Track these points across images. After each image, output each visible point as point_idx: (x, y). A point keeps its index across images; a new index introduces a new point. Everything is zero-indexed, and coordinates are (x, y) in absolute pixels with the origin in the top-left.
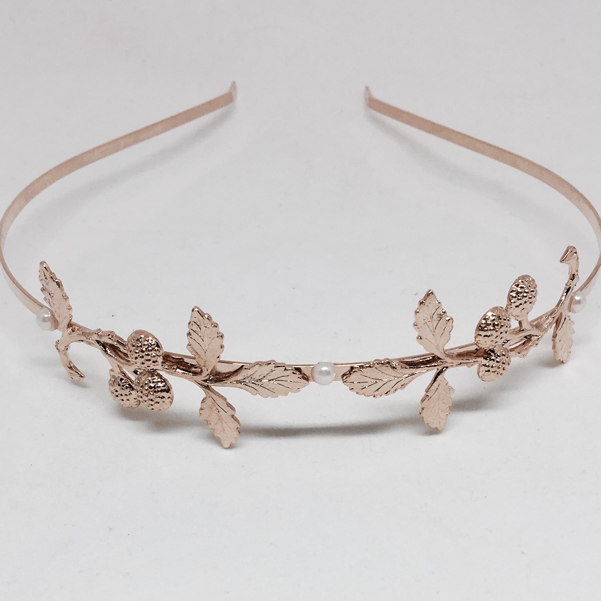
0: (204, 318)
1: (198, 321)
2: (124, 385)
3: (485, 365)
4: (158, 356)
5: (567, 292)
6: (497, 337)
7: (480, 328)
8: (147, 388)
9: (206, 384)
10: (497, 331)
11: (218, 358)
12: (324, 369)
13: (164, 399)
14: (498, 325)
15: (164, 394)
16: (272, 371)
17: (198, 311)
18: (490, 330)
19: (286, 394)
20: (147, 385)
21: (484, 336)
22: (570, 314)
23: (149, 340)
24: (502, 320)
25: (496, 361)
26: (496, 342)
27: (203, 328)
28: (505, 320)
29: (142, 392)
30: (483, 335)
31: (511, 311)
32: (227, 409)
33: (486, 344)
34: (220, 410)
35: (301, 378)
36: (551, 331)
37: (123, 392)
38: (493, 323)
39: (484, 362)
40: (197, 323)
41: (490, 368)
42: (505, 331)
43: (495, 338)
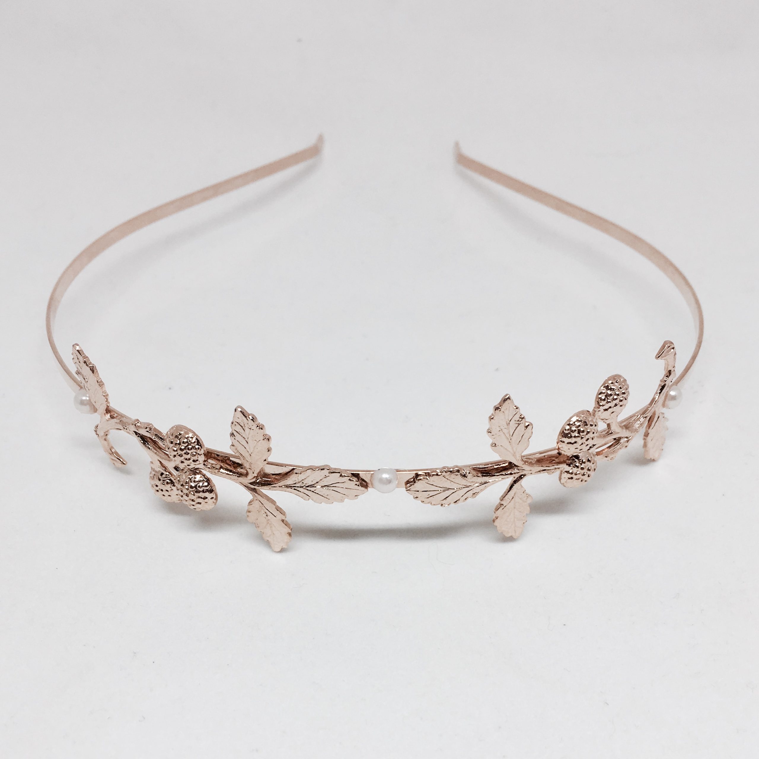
0: (248, 419)
1: (241, 422)
2: (165, 480)
3: (568, 472)
4: (199, 454)
5: (662, 390)
6: (582, 444)
7: (564, 434)
8: (187, 487)
9: (252, 487)
10: (582, 438)
11: (265, 461)
12: (385, 476)
13: (206, 500)
14: (583, 432)
15: (207, 494)
16: (326, 477)
17: (241, 411)
18: (575, 437)
19: (342, 501)
20: (187, 484)
21: (568, 443)
22: (664, 410)
23: (188, 437)
24: (589, 426)
25: (580, 468)
26: (581, 449)
27: (247, 430)
28: (591, 425)
29: (182, 491)
30: (566, 442)
31: (598, 414)
32: (276, 513)
33: (568, 451)
34: (268, 513)
35: (358, 485)
36: (643, 430)
37: (164, 488)
38: (578, 430)
39: (567, 468)
40: (240, 424)
41: (573, 476)
42: (592, 437)
43: (580, 445)
